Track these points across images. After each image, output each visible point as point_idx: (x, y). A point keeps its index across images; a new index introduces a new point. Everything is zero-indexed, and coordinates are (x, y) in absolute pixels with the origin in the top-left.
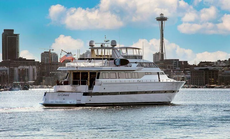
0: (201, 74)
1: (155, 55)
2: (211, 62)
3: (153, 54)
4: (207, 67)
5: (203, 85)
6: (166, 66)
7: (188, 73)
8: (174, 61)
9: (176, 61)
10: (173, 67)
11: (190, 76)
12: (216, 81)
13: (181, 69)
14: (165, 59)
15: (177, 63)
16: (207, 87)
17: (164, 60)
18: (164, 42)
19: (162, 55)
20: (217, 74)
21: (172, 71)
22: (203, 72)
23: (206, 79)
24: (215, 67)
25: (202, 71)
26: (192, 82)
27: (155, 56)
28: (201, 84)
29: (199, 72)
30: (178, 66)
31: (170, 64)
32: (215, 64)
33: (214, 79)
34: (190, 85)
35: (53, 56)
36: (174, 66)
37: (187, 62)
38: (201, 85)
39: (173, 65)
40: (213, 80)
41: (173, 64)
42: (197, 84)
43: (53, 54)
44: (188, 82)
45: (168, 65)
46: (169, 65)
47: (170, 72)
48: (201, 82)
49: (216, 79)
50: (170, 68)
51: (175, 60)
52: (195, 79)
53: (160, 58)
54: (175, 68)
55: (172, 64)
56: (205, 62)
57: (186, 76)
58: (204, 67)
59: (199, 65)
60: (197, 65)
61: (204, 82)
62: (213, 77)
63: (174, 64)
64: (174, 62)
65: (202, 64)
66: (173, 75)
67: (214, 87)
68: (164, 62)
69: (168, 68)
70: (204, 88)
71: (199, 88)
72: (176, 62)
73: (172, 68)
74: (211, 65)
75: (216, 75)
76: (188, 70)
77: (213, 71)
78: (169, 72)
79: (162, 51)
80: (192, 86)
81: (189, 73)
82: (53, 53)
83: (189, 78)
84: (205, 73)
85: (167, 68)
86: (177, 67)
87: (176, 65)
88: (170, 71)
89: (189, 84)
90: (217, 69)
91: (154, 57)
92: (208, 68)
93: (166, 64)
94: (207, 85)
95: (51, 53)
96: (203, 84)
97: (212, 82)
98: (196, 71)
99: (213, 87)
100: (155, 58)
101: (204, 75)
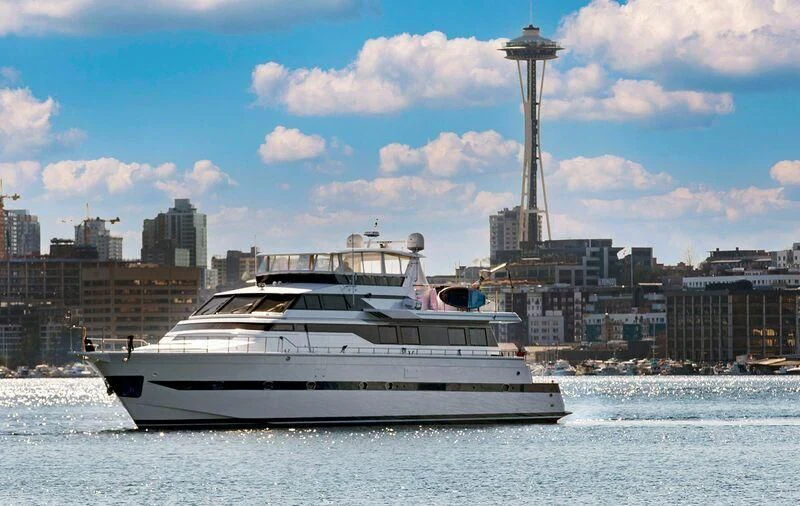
0: (717, 308)
1: (499, 219)
2: (762, 253)
3: (491, 217)
4: (742, 274)
5: (726, 361)
6: (553, 271)
7: (654, 301)
8: (589, 250)
9: (596, 249)
10: (586, 278)
11: (663, 315)
12: (785, 341)
13: (619, 283)
14: (544, 238)
15: (602, 258)
16: (742, 370)
17: (541, 243)
18: (540, 158)
19: (534, 221)
20: (791, 309)
21: (578, 295)
22: (725, 300)
23: (739, 332)
24: (782, 277)
25: (718, 293)
26: (671, 344)
27: (500, 227)
28: (716, 355)
29: (706, 299)
30: (606, 271)
31: (570, 261)
32: (782, 263)
33: (777, 330)
34: (663, 357)
35: (17, 226)
36: (589, 273)
37: (647, 252)
38: (715, 361)
39: (584, 268)
40: (770, 337)
41: (585, 259)
42: (697, 354)
43: (18, 217)
44: (654, 347)
45: (561, 268)
46: (567, 268)
47: (570, 300)
48: (715, 344)
49: (785, 334)
50: (568, 282)
51: (595, 243)
52: (688, 333)
53: (522, 236)
54: (595, 283)
55: (581, 264)
56: (737, 253)
57: (645, 316)
58: (732, 274)
59: (706, 269)
60: (696, 267)
61: (730, 345)
62: (772, 323)
63: (589, 263)
64: (588, 253)
65: (719, 261)
66: (583, 312)
67: (778, 368)
68: (541, 253)
69: (561, 282)
70: (730, 374)
71: (707, 373)
72: (600, 254)
73: (579, 282)
74: (762, 267)
75: (785, 311)
76: (656, 290)
77: (771, 293)
78: (563, 300)
79: (533, 202)
80: (671, 362)
81: (658, 302)
82: (14, 212)
83: (660, 327)
84: (734, 303)
85: (557, 278)
86: (602, 277)
87: (597, 268)
88: (571, 294)
89: (658, 357)
90: (792, 283)
91: (492, 228)
92: (750, 278)
93: (550, 260)
94: (741, 359)
95: (7, 212)
96: (725, 353)
97: (768, 347)
98: (693, 295)
99: (771, 370)
100: (501, 232)
101: (730, 311)
